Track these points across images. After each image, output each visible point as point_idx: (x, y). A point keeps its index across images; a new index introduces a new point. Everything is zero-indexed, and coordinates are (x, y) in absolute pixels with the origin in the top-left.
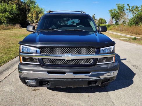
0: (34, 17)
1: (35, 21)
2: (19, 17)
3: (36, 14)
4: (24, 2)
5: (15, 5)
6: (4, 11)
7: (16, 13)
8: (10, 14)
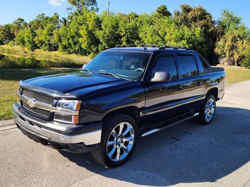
0: (227, 46)
1: (227, 54)
2: (202, 47)
3: (232, 40)
4: (219, 22)
5: (199, 28)
6: (180, 38)
7: (197, 41)
8: (188, 43)
